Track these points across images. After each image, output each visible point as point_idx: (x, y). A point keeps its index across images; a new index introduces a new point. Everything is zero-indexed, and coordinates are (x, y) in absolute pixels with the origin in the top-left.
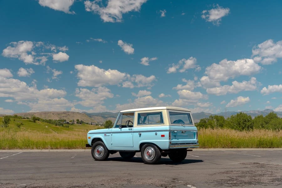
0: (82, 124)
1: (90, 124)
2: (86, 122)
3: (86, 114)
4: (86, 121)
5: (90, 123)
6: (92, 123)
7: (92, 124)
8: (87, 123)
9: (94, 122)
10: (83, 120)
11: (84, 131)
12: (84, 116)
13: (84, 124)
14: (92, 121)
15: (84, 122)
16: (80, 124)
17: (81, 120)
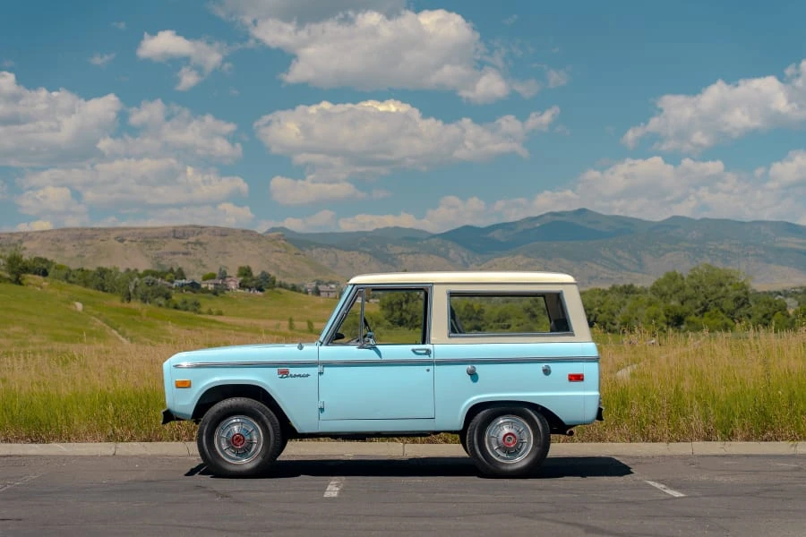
0: (267, 291)
1: (307, 293)
2: (289, 281)
3: (286, 240)
4: (286, 275)
5: (310, 285)
6: (321, 288)
7: (317, 292)
8: (294, 288)
9: (333, 283)
10: (272, 273)
11: (278, 326)
12: (276, 251)
13: (280, 293)
14: (319, 277)
15: (277, 283)
16: (259, 293)
17: (263, 272)
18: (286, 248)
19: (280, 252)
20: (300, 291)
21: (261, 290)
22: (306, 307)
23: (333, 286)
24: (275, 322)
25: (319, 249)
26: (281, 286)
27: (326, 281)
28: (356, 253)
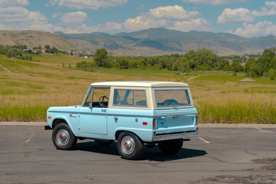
0: (55, 53)
1: (68, 54)
2: (62, 50)
3: (61, 36)
4: (61, 48)
5: (70, 52)
6: (73, 53)
7: (72, 54)
8: (64, 53)
9: (76, 51)
10: (56, 47)
11: (59, 66)
12: (58, 40)
13: (59, 54)
14: (72, 49)
15: (58, 51)
16: (52, 54)
17: (54, 47)
18: (61, 38)
19: (59, 40)
20: (66, 54)
21: (53, 53)
22: (68, 59)
23: (77, 52)
24: (57, 64)
25: (72, 39)
26: (59, 52)
27: (74, 50)
28: (85, 41)
